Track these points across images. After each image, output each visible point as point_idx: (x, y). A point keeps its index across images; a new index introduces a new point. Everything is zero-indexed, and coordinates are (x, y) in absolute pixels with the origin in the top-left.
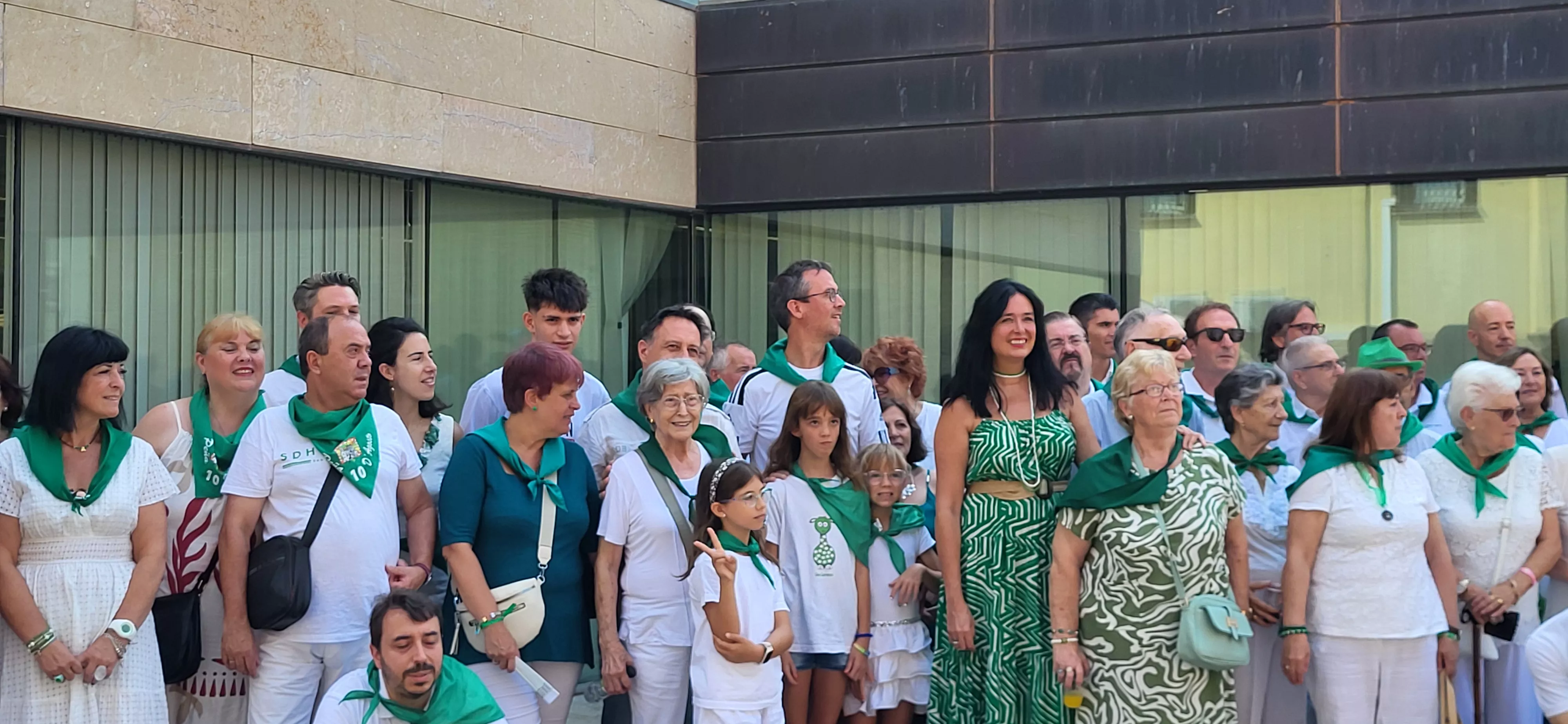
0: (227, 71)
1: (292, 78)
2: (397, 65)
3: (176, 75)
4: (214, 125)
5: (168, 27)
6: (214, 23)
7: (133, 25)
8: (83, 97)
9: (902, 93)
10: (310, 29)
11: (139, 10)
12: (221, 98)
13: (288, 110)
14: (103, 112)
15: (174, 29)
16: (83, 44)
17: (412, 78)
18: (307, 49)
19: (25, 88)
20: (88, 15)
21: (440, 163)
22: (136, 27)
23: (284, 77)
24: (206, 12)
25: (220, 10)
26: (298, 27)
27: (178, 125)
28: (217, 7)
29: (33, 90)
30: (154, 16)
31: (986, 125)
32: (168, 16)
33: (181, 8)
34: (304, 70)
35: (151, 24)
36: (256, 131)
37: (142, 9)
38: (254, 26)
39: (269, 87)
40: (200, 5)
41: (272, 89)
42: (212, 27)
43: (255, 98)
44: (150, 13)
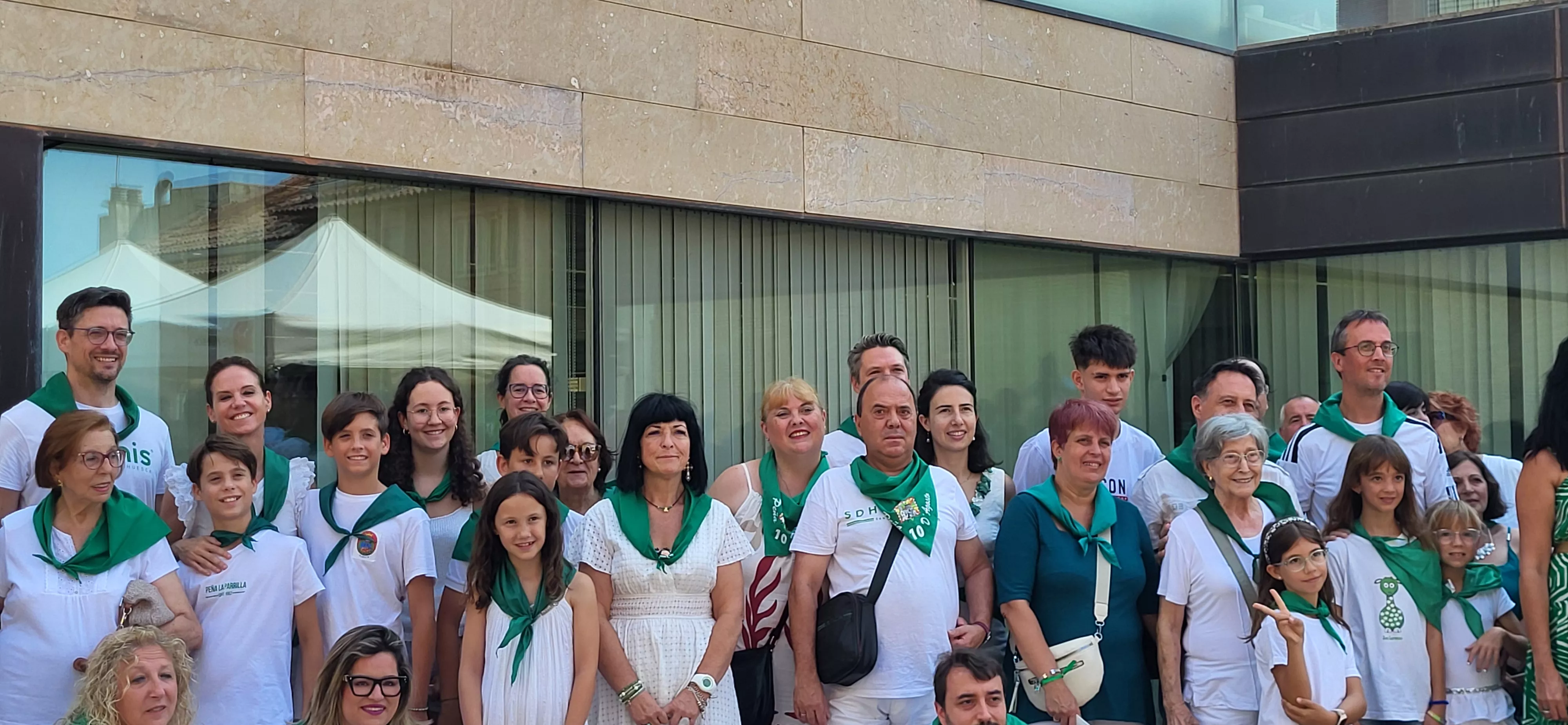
0: (781, 143)
1: (840, 147)
2: (939, 129)
3: (734, 151)
4: (770, 195)
5: (726, 105)
6: (768, 99)
7: (696, 106)
8: (653, 175)
9: (1459, 128)
10: (856, 99)
11: (700, 91)
12: (776, 169)
13: (837, 178)
14: (670, 189)
15: (732, 107)
16: (651, 126)
17: (954, 141)
18: (854, 118)
19: (601, 171)
20: (656, 98)
21: (982, 222)
22: (698, 105)
23: (834, 146)
24: (760, 88)
25: (774, 85)
26: (845, 97)
27: (737, 197)
28: (771, 82)
29: (608, 172)
30: (714, 95)
31: (1556, 158)
32: (727, 95)
33: (738, 86)
34: (852, 139)
35: (711, 103)
36: (807, 200)
37: (703, 89)
38: (804, 99)
39: (819, 157)
40: (755, 82)
41: (822, 159)
42: (766, 102)
43: (806, 169)
44: (710, 92)
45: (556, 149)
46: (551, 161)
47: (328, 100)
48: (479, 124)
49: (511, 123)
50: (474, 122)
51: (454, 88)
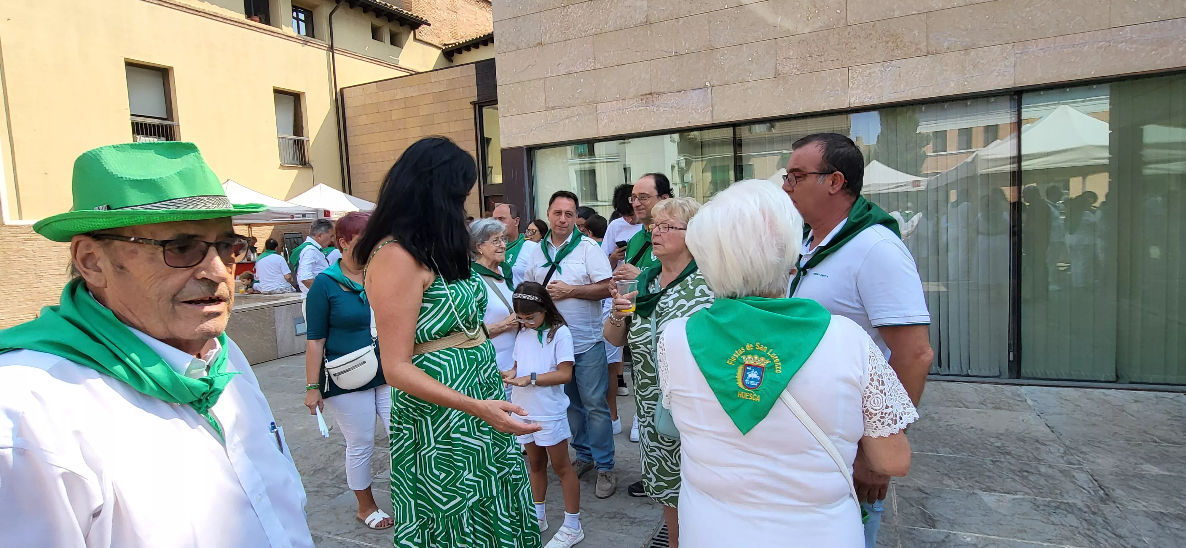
0: (832, 79)
1: (877, 70)
2: (967, 40)
3: (800, 89)
4: (824, 104)
5: (795, 70)
7: (775, 75)
10: (888, 43)
11: (778, 68)
12: (828, 91)
13: (875, 85)
15: (798, 70)
16: (749, 91)
17: (980, 43)
18: (888, 53)
19: (722, 114)
20: (751, 78)
22: (777, 75)
23: (871, 71)
24: (817, 57)
25: (826, 53)
26: (881, 44)
27: (802, 109)
28: (824, 53)
29: (726, 114)
30: (787, 68)
33: (802, 60)
34: (886, 64)
35: (785, 72)
36: (852, 101)
37: (780, 68)
38: (849, 54)
39: (861, 79)
40: (813, 55)
41: (863, 79)
42: (822, 62)
43: (851, 86)
44: (784, 68)
45: (699, 111)
46: (697, 117)
47: (605, 117)
48: (664, 110)
49: (678, 107)
50: (662, 111)
51: (653, 101)
